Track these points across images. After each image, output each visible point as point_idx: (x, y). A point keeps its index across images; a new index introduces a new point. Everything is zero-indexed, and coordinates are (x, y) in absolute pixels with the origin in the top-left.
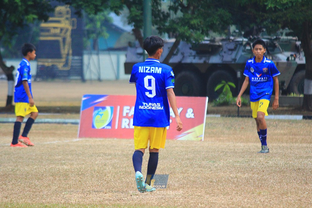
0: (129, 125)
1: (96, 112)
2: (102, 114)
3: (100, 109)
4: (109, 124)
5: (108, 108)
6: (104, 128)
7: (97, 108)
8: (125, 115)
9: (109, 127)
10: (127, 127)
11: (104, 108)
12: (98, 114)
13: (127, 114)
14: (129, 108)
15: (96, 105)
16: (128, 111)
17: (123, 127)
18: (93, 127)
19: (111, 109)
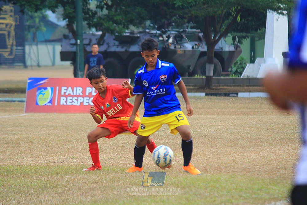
0: (66, 102)
1: (39, 92)
2: (44, 94)
3: (43, 89)
4: (50, 102)
5: (49, 89)
6: (46, 105)
7: (39, 89)
8: (63, 94)
9: (50, 104)
10: (65, 104)
11: (45, 89)
12: (40, 93)
13: (65, 93)
14: (66, 88)
15: (39, 86)
16: (65, 91)
17: (61, 104)
18: (37, 104)
19: (52, 89)
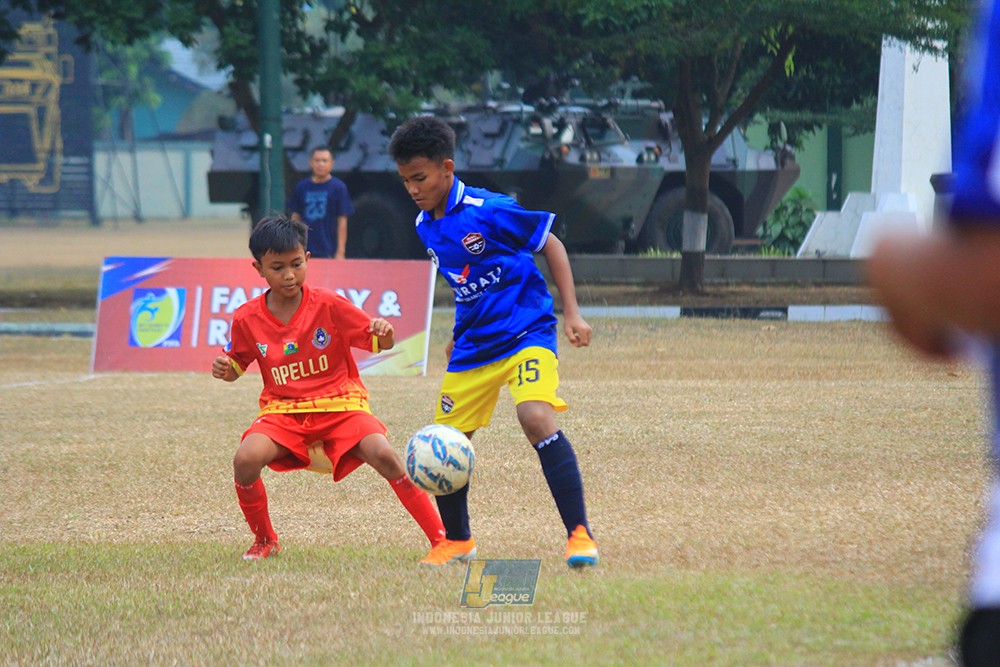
1: (139, 302)
2: (156, 309)
3: (151, 295)
4: (175, 336)
5: (172, 293)
6: (160, 345)
7: (141, 293)
8: (215, 309)
9: (176, 343)
11: (160, 293)
12: (143, 308)
13: (223, 306)
14: (226, 291)
15: (139, 285)
16: (224, 300)
17: (212, 342)
18: (132, 342)
19: (180, 293)
